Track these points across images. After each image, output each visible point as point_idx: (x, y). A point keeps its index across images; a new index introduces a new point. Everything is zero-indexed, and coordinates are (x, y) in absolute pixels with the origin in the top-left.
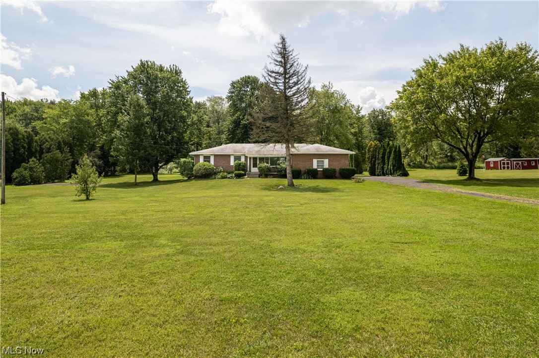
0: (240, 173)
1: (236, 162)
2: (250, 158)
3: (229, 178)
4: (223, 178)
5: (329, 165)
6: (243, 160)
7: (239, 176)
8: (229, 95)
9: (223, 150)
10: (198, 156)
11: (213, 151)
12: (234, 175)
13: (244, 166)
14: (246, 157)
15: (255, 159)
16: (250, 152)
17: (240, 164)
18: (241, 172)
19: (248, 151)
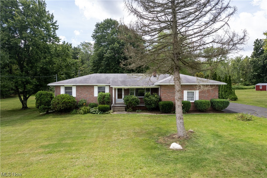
0: (105, 108)
1: (100, 93)
2: (115, 89)
3: (92, 113)
4: (85, 113)
5: (200, 97)
6: (107, 91)
7: (104, 111)
8: (94, 34)
9: (86, 80)
10: (59, 87)
11: (75, 82)
12: (97, 110)
13: (108, 99)
14: (111, 89)
15: (120, 90)
16: (115, 82)
17: (104, 97)
18: (106, 105)
19: (112, 81)
